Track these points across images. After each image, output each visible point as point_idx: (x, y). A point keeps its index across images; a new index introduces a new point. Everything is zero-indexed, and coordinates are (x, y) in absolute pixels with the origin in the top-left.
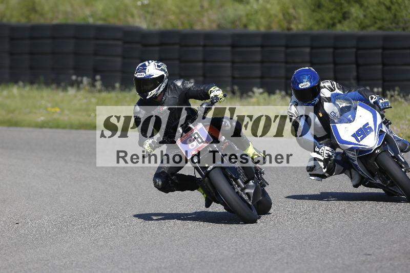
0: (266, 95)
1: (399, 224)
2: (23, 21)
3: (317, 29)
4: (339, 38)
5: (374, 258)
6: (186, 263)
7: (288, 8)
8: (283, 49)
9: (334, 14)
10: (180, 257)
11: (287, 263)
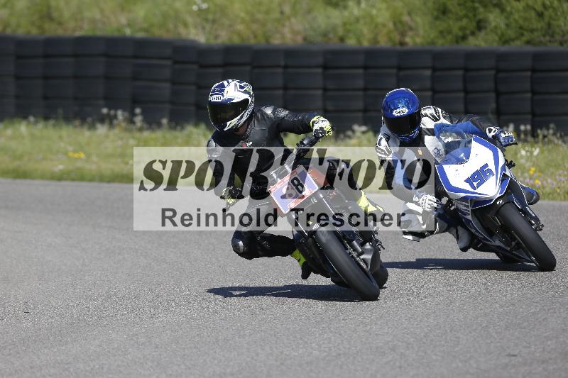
0: (371, 134)
1: (555, 313)
2: (34, 32)
3: (442, 44)
4: (472, 55)
5: (521, 360)
6: (261, 367)
7: (401, 14)
8: (394, 71)
9: (465, 22)
10: (253, 358)
11: (400, 367)
